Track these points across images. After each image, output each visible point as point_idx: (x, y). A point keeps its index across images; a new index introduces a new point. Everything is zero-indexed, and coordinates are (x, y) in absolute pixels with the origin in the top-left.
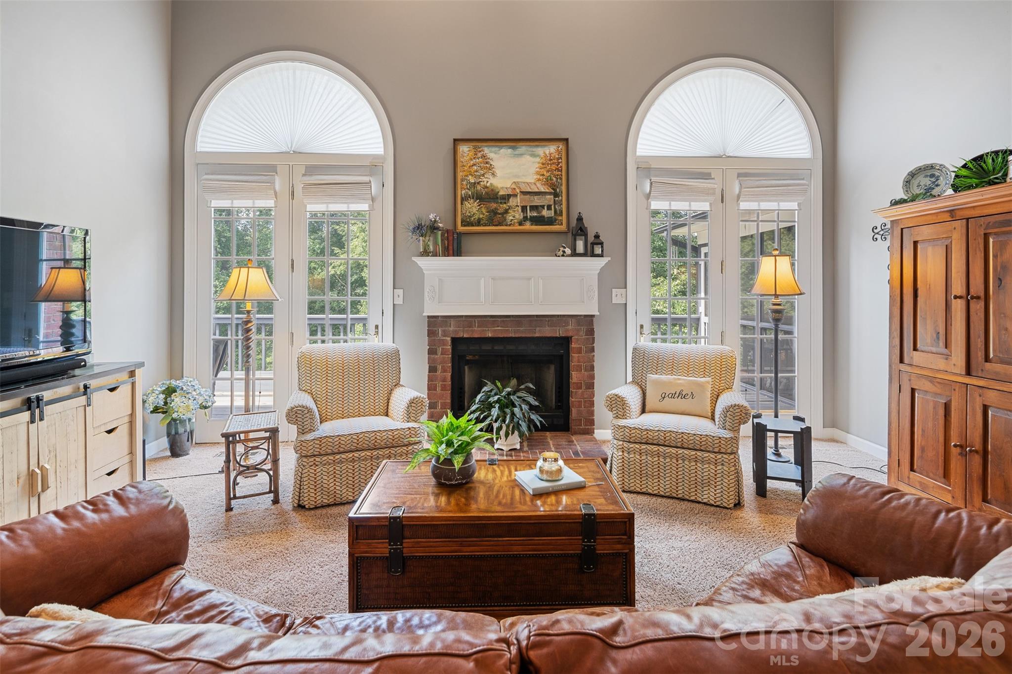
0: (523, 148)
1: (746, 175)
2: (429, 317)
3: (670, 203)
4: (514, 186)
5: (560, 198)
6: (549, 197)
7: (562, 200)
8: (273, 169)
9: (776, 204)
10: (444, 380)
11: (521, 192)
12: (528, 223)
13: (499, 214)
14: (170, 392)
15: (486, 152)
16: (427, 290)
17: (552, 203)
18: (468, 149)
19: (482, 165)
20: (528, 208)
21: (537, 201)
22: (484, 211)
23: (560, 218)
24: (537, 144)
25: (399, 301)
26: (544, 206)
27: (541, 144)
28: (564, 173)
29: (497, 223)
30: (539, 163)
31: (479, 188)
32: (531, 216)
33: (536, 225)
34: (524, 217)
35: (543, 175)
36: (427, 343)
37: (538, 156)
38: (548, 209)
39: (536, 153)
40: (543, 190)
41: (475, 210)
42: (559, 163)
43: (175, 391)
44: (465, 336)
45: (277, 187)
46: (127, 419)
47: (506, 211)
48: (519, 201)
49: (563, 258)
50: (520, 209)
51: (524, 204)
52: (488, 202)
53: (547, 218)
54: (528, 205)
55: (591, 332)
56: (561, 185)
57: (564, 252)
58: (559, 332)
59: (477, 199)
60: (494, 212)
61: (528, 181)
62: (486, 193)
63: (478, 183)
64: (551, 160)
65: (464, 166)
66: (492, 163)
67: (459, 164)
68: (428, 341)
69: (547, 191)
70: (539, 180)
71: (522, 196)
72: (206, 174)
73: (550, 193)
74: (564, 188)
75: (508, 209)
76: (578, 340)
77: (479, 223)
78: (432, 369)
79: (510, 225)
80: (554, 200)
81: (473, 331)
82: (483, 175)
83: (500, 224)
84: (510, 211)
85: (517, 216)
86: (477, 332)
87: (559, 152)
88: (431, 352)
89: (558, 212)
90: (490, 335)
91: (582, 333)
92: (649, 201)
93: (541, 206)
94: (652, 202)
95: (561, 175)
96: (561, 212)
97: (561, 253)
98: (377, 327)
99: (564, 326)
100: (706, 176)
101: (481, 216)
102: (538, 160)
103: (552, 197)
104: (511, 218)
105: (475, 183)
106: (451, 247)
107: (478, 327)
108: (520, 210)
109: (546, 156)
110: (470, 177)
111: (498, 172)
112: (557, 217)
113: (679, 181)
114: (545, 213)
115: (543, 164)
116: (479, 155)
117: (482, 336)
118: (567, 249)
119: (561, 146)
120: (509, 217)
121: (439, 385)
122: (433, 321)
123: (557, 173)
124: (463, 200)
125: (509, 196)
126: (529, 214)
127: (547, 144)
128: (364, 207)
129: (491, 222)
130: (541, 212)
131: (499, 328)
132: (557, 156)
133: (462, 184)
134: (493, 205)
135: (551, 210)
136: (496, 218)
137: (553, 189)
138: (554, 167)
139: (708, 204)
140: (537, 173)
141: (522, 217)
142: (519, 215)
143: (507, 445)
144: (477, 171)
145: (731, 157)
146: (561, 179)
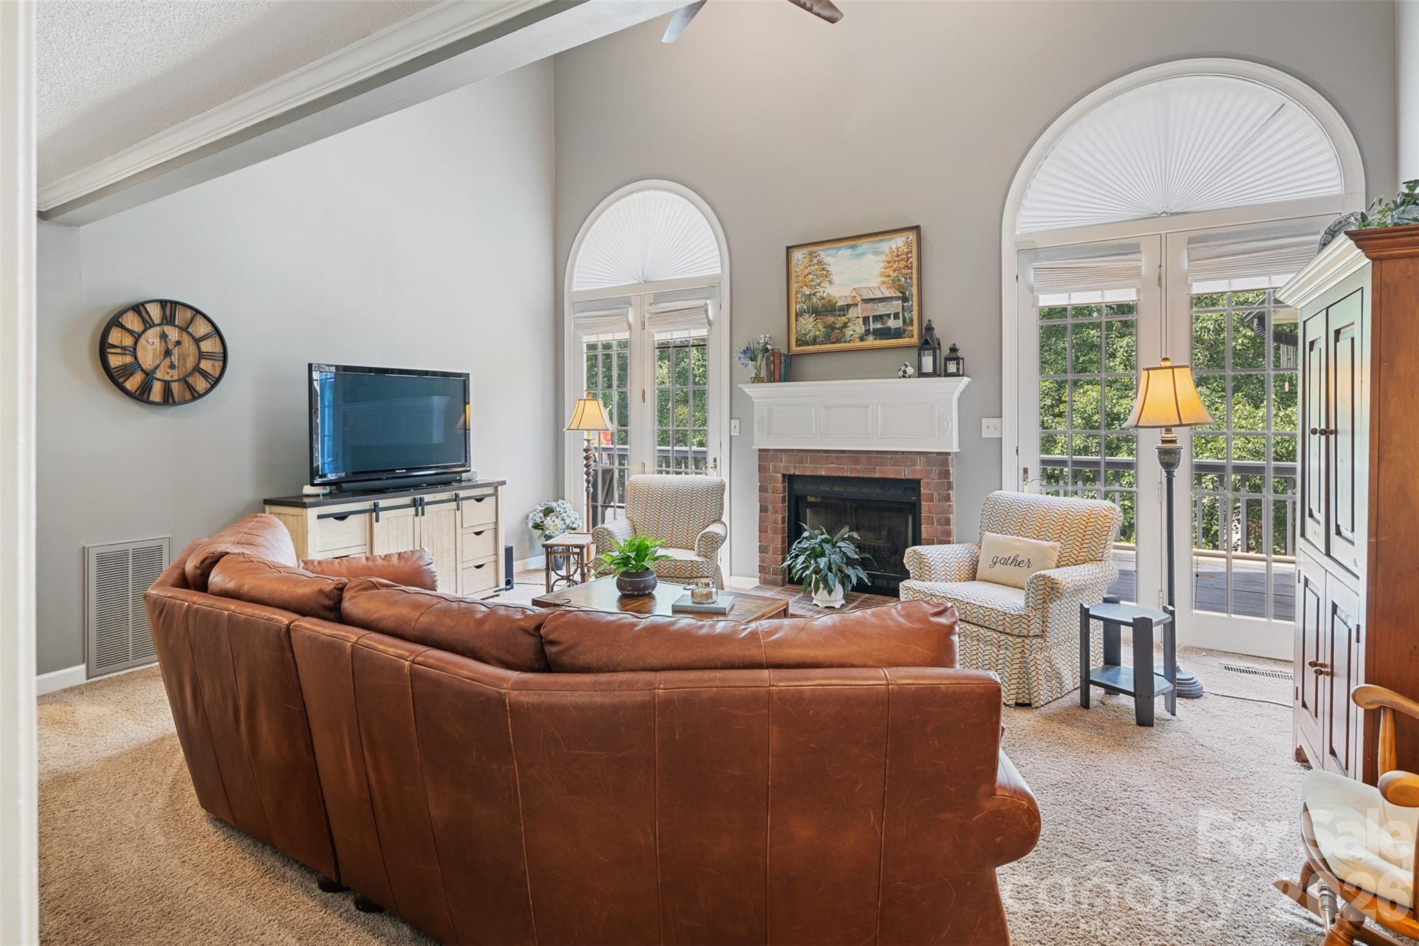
0: (864, 245)
1: (1203, 239)
2: (759, 450)
3: (1070, 295)
4: (854, 294)
5: (910, 302)
6: (896, 302)
7: (912, 306)
8: (627, 302)
9: (1266, 278)
10: (775, 522)
11: (862, 300)
12: (871, 337)
13: (838, 329)
14: (548, 511)
15: (822, 256)
16: (756, 420)
17: (900, 310)
18: (803, 256)
19: (818, 272)
20: (871, 319)
21: (881, 309)
22: (820, 326)
23: (910, 328)
24: (881, 238)
25: (735, 433)
26: (890, 314)
27: (885, 237)
28: (915, 271)
29: (835, 340)
30: (884, 261)
31: (815, 300)
32: (874, 329)
33: (881, 339)
34: (866, 331)
35: (889, 276)
36: (758, 479)
37: (883, 253)
38: (895, 319)
39: (880, 250)
40: (889, 295)
41: (810, 327)
42: (908, 258)
43: (553, 512)
44: (797, 473)
45: (631, 319)
46: (492, 526)
47: (845, 325)
48: (860, 312)
49: (904, 379)
50: (861, 321)
51: (866, 315)
52: (826, 315)
53: (895, 329)
54: (871, 314)
55: (945, 474)
56: (912, 286)
57: (905, 372)
58: (905, 473)
59: (812, 313)
60: (831, 327)
61: (870, 285)
62: (823, 305)
63: (814, 295)
64: (898, 256)
65: (798, 276)
66: (829, 268)
67: (793, 275)
68: (760, 477)
69: (894, 295)
70: (884, 283)
71: (864, 305)
72: (579, 312)
73: (897, 298)
74: (915, 290)
75: (847, 323)
76: (928, 484)
77: (815, 341)
78: (763, 509)
79: (849, 341)
80: (903, 306)
81: (805, 468)
82: (819, 285)
83: (838, 341)
84: (849, 324)
85: (858, 330)
86: (808, 470)
87: (908, 244)
88: (762, 489)
89: (908, 321)
90: (823, 474)
91: (934, 475)
92: (1035, 294)
93: (886, 315)
94: (1040, 296)
95: (912, 273)
96: (912, 320)
97: (901, 373)
98: (715, 460)
99: (911, 466)
100: (1130, 249)
101: (817, 333)
102: (883, 257)
103: (900, 302)
104: (851, 333)
105: (810, 295)
106: (776, 372)
107: (811, 463)
108: (861, 323)
109: (892, 252)
110: (805, 288)
111: (835, 278)
112: (906, 328)
113: (1076, 263)
114: (892, 323)
115: (889, 262)
116: (815, 261)
117: (815, 474)
118: (909, 368)
119: (912, 236)
120: (848, 332)
121: (770, 526)
122: (765, 455)
123: (906, 272)
124: (797, 315)
125: (849, 306)
126: (872, 326)
127: (894, 236)
128: (702, 332)
129: (828, 339)
130: (886, 323)
131: (834, 465)
132: (906, 250)
133: (797, 298)
134: (831, 319)
135: (899, 318)
136: (834, 334)
137: (901, 292)
138: (902, 264)
139: (1134, 290)
140: (882, 275)
141: (863, 331)
142: (860, 329)
143: (822, 601)
144: (812, 281)
145: (1177, 214)
146: (911, 278)
